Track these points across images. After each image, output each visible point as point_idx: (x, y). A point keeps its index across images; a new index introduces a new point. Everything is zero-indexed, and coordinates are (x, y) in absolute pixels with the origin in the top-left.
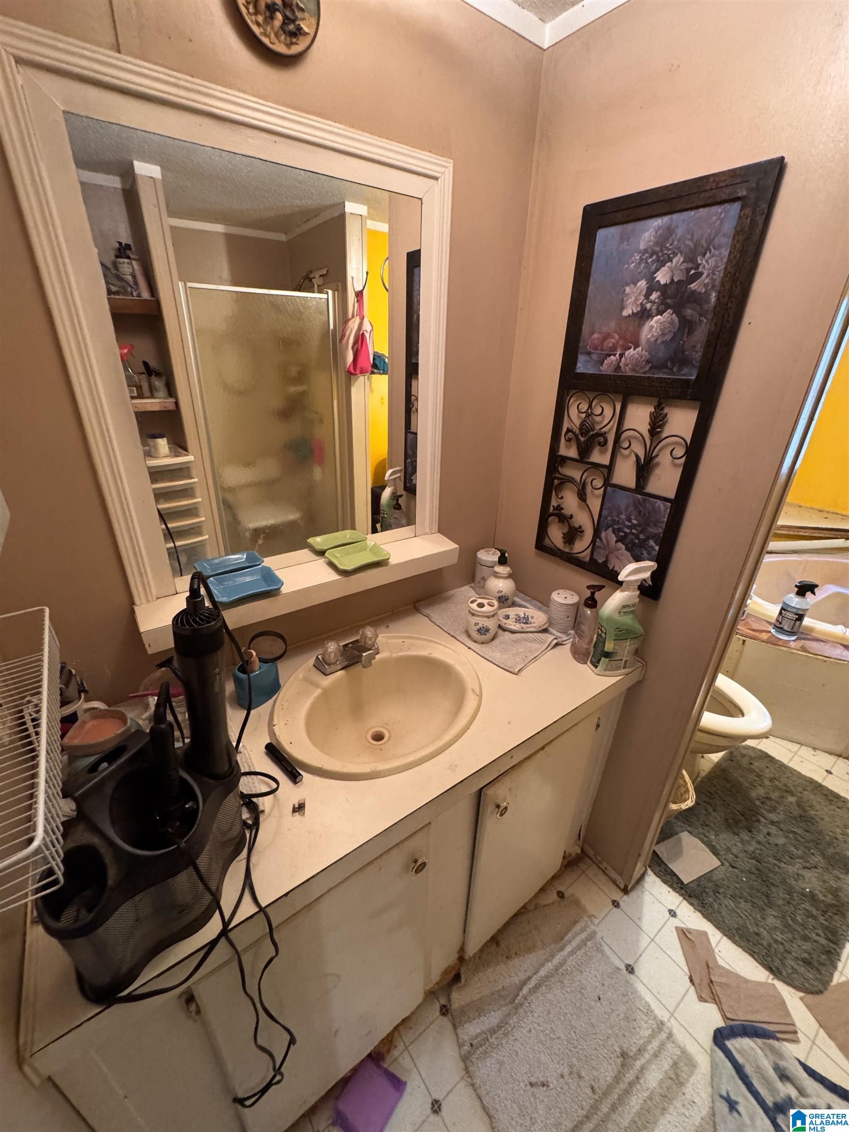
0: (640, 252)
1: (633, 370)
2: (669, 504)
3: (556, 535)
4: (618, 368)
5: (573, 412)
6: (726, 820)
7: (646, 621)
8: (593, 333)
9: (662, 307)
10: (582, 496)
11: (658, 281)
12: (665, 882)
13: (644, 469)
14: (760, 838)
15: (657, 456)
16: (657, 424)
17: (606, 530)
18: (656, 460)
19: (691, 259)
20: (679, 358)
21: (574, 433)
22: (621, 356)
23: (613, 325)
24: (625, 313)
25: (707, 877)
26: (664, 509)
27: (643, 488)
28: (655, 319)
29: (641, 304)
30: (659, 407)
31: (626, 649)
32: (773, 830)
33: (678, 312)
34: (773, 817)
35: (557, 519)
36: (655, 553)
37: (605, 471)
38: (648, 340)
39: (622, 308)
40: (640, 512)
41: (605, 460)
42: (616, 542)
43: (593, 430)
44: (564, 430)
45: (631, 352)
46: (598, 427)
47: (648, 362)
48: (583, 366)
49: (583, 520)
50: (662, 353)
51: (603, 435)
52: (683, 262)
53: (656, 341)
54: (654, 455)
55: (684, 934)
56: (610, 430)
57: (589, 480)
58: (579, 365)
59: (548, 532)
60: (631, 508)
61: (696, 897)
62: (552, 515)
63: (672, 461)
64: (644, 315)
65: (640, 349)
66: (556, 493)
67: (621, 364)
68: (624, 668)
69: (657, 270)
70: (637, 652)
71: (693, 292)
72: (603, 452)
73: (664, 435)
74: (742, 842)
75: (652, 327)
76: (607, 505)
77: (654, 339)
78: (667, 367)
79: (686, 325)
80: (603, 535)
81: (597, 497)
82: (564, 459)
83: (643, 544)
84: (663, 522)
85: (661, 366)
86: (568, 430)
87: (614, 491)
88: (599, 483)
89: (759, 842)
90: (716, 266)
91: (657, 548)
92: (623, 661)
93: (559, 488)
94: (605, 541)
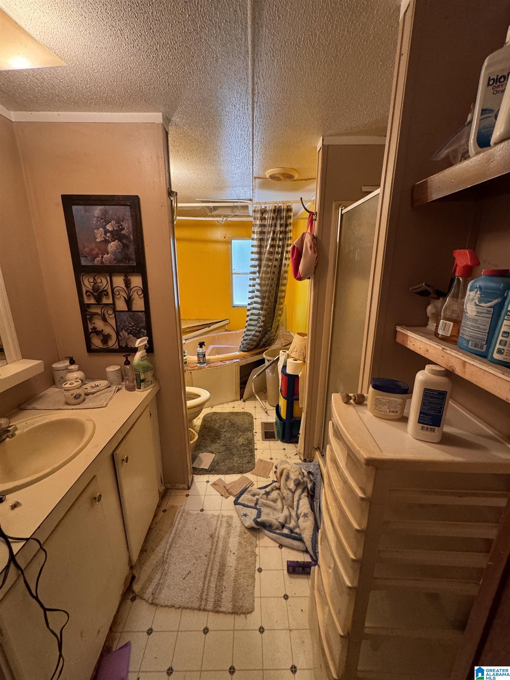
0: (96, 217)
1: (110, 263)
2: (144, 313)
3: (97, 342)
4: (102, 262)
5: (86, 282)
6: (211, 440)
7: (151, 362)
8: (84, 248)
9: (113, 239)
10: (104, 320)
11: (108, 229)
12: (201, 474)
13: (129, 301)
14: (223, 439)
15: (132, 295)
16: (127, 284)
17: (121, 331)
18: (132, 297)
19: (118, 222)
20: (127, 258)
21: (91, 292)
22: (102, 257)
23: (93, 245)
24: (98, 240)
25: (213, 461)
26: (142, 315)
27: (131, 309)
28: (112, 243)
29: (104, 237)
30: (126, 276)
31: (149, 376)
32: (226, 433)
33: (120, 240)
34: (224, 430)
35: (95, 334)
36: (145, 334)
37: (112, 306)
38: (112, 251)
39: (96, 238)
40: (133, 319)
41: (110, 301)
42: (128, 335)
43: (100, 290)
44: (84, 291)
45: (106, 256)
46: (101, 288)
47: (115, 259)
48: (84, 262)
49: (108, 330)
50: (120, 256)
51: (106, 291)
52: (116, 223)
53: (115, 251)
54: (131, 295)
55: (214, 484)
56: (108, 288)
57: (105, 312)
58: (82, 262)
59: (92, 341)
60: (129, 319)
61: (213, 470)
62: (91, 333)
63: (139, 297)
64: (106, 242)
65: (109, 254)
66: (90, 322)
67: (103, 261)
68: (152, 384)
69: (106, 225)
70: (153, 376)
71: (124, 234)
72: (108, 298)
73: (132, 287)
74: (219, 443)
75: (112, 246)
76: (118, 320)
77: (114, 251)
78: (123, 261)
79: (125, 246)
80: (121, 334)
81: (112, 318)
82: (89, 305)
83: (139, 332)
84: (144, 321)
85: (121, 261)
86: (87, 292)
87: (119, 314)
88: (110, 312)
89: (223, 440)
90: (129, 226)
91: (145, 331)
92: (150, 382)
93: (91, 319)
94: (122, 336)
